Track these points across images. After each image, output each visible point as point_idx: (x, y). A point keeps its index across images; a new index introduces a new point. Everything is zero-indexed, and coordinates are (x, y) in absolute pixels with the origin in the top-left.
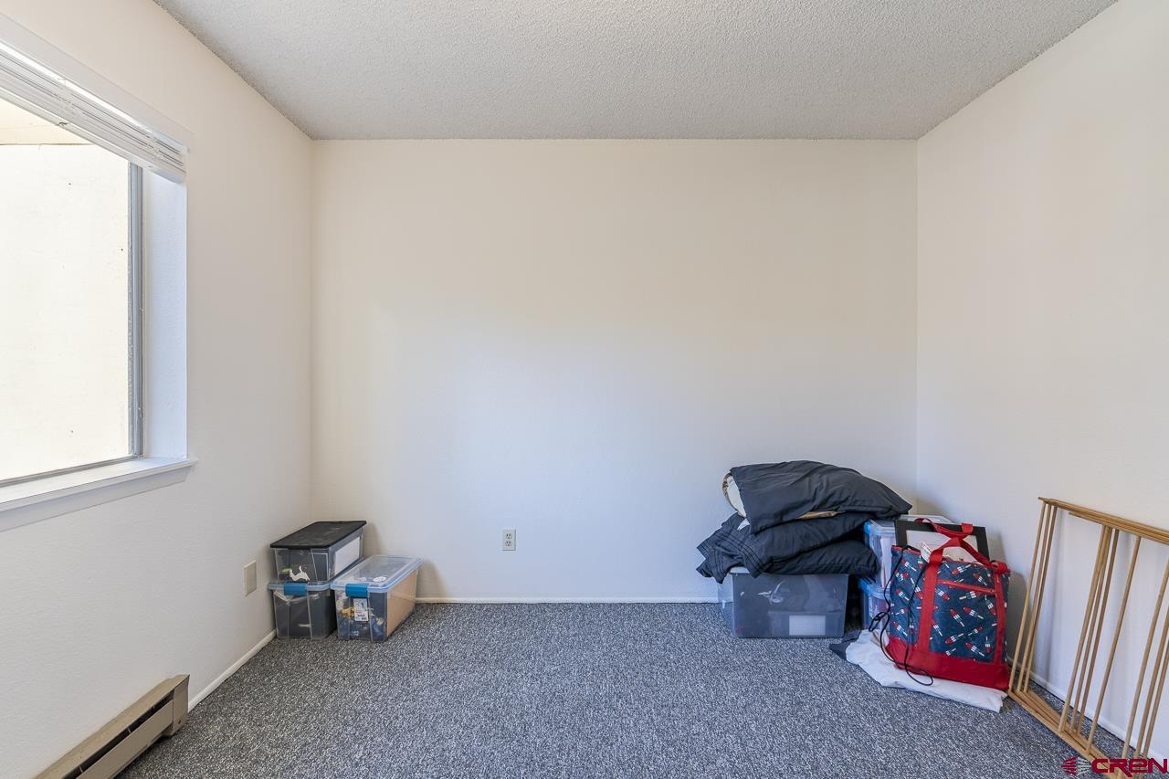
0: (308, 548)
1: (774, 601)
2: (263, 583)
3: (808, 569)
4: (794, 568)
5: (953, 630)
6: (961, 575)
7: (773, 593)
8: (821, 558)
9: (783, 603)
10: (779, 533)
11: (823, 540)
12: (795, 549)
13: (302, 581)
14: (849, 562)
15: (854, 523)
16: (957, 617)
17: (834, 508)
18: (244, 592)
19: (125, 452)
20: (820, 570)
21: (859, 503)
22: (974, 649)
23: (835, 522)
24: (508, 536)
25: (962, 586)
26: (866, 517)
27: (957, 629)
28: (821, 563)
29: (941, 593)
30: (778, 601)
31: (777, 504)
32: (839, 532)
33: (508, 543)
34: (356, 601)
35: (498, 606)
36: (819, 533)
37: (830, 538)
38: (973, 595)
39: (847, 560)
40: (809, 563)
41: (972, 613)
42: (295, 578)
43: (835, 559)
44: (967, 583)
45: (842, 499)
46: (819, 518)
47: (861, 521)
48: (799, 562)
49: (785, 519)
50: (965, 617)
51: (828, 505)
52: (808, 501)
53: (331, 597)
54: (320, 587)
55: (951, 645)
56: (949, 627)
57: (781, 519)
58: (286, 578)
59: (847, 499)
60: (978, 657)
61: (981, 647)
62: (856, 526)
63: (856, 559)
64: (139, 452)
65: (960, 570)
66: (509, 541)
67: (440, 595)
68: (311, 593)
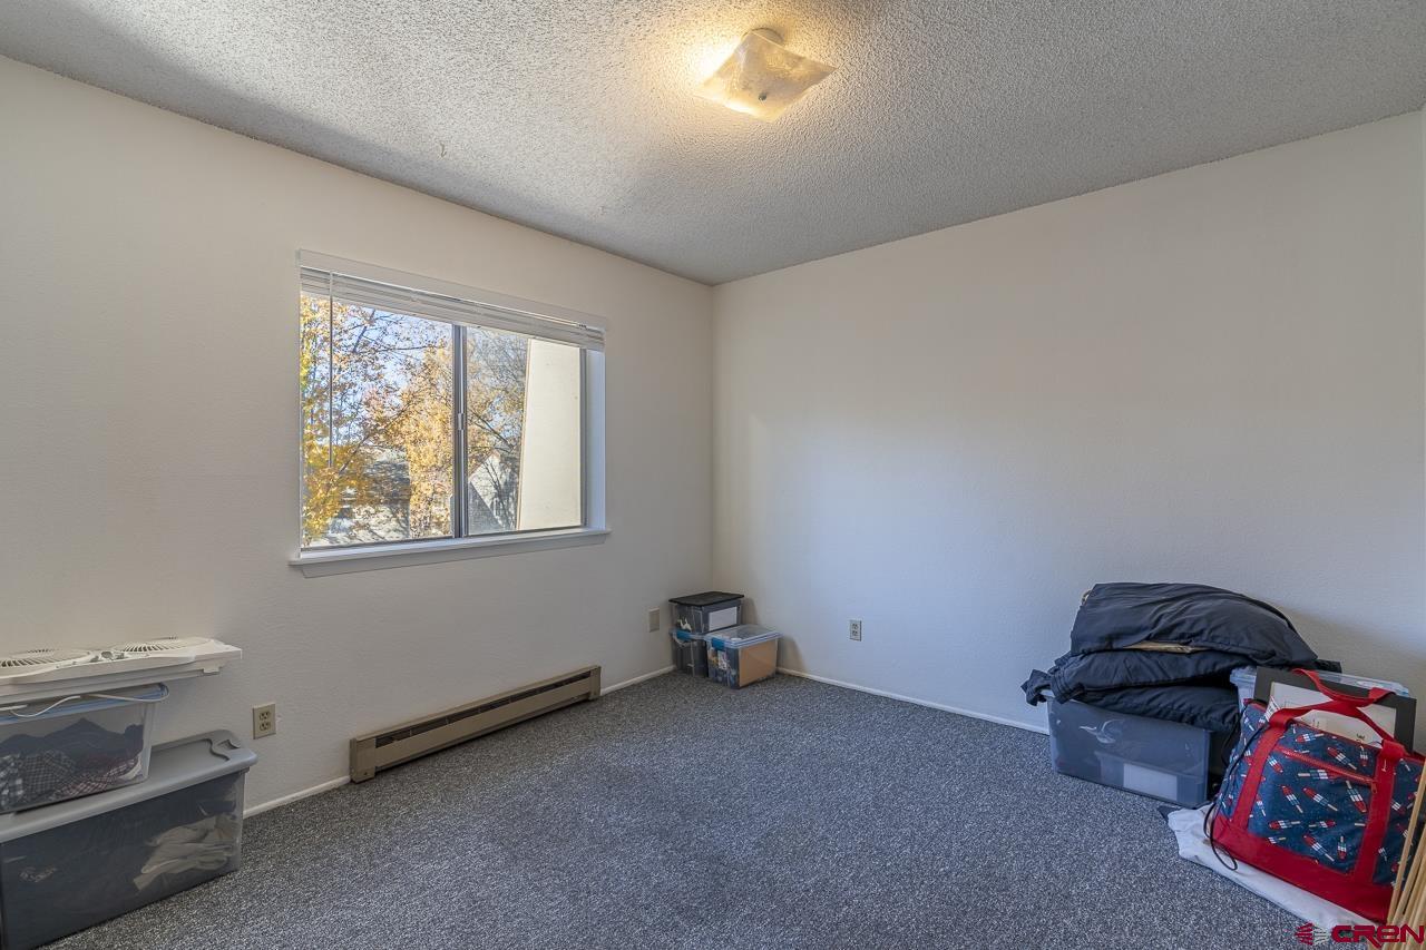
0: (689, 605)
1: (1101, 740)
2: (665, 628)
3: (1136, 707)
4: (1116, 703)
5: (1282, 813)
6: (1306, 745)
7: (1102, 731)
8: (1154, 698)
9: (1112, 745)
10: (1099, 659)
11: (1161, 676)
12: (1116, 680)
13: (687, 630)
14: (1194, 711)
15: (1215, 665)
16: (1291, 798)
17: (1182, 641)
18: (649, 629)
19: (579, 523)
20: (1151, 713)
21: (1218, 640)
22: (1317, 847)
23: (1186, 659)
24: (855, 626)
25: (1305, 759)
26: (1237, 661)
27: (1289, 813)
28: (1154, 703)
29: (1273, 763)
30: (1105, 741)
31: (1106, 626)
32: (1189, 672)
33: (854, 633)
34: (720, 653)
35: (842, 690)
36: (1156, 669)
37: (1172, 678)
38: (1323, 775)
39: (1191, 708)
40: (1135, 701)
41: (1318, 798)
42: (684, 627)
43: (1173, 704)
44: (1315, 757)
45: (1195, 630)
46: (1161, 653)
47: (1227, 663)
48: (1121, 697)
49: (1115, 646)
50: (1305, 800)
51: (1172, 636)
52: (1146, 628)
53: (703, 647)
54: (696, 636)
55: (1277, 832)
56: (1279, 808)
57: (1108, 646)
58: (678, 625)
59: (1201, 632)
60: (1323, 859)
61: (1330, 846)
62: (1217, 668)
63: (1205, 709)
64: (585, 521)
65: (1307, 737)
66: (856, 631)
67: (799, 669)
68: (693, 640)
